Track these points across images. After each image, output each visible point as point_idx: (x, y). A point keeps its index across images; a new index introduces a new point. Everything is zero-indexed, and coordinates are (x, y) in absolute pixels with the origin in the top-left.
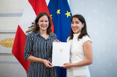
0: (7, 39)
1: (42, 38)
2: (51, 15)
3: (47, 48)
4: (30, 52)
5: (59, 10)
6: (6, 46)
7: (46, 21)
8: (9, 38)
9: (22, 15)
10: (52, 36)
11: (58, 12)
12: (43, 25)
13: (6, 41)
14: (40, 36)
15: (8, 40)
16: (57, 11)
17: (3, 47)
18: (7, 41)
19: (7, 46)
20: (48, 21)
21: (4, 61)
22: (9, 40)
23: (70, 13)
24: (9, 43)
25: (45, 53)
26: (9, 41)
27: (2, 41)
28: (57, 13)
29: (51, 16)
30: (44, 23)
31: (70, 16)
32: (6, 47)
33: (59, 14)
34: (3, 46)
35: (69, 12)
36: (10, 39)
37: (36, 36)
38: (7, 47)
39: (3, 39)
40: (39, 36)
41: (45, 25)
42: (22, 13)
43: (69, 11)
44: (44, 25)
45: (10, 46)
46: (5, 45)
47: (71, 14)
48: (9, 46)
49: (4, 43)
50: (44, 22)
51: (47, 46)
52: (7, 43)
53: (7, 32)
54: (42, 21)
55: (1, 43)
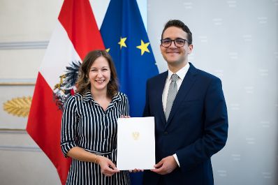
0: (18, 99)
1: (96, 106)
2: (106, 48)
3: (107, 129)
4: (71, 139)
5: (125, 39)
6: (16, 113)
7: (104, 70)
8: (21, 96)
9: (47, 45)
10: (117, 101)
11: (122, 43)
13: (16, 102)
14: (93, 103)
15: (20, 101)
16: (120, 41)
17: (11, 115)
18: (19, 103)
19: (19, 113)
22: (22, 100)
23: (148, 44)
24: (22, 108)
25: (103, 141)
26: (22, 103)
27: (9, 102)
28: (120, 45)
29: (108, 50)
31: (148, 51)
32: (16, 116)
33: (123, 47)
34: (9, 113)
35: (145, 43)
36: (24, 99)
37: (84, 103)
38: (19, 115)
39: (10, 99)
40: (91, 102)
42: (48, 42)
43: (146, 41)
44: (100, 78)
45: (24, 113)
46: (15, 111)
47: (149, 47)
48: (22, 113)
49: (13, 107)
50: (100, 71)
51: (107, 125)
52: (17, 106)
53: (18, 83)
54: (96, 70)
55: (6, 107)
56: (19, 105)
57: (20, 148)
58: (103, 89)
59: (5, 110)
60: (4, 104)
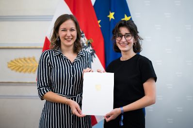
0: (20, 59)
2: (99, 20)
5: (113, 13)
6: (18, 69)
7: (72, 30)
8: (22, 57)
11: (111, 16)
12: (66, 37)
13: (18, 62)
14: (62, 56)
15: (22, 61)
16: (109, 14)
17: (14, 71)
18: (20, 62)
19: (20, 70)
20: (75, 29)
21: (16, 94)
22: (23, 60)
23: (130, 17)
24: (23, 66)
27: (12, 61)
28: (109, 18)
29: (99, 22)
30: (69, 33)
32: (18, 73)
33: (112, 19)
34: (12, 70)
36: (25, 59)
37: (55, 57)
38: (20, 72)
39: (13, 59)
40: (60, 56)
41: (71, 37)
44: (69, 37)
45: (24, 70)
46: (17, 68)
48: (22, 70)
49: (15, 65)
50: (68, 31)
51: (74, 74)
52: (19, 65)
53: (20, 47)
54: (65, 30)
55: (10, 65)
56: (21, 64)
57: (21, 97)
58: (71, 45)
59: (9, 67)
60: (8, 63)
